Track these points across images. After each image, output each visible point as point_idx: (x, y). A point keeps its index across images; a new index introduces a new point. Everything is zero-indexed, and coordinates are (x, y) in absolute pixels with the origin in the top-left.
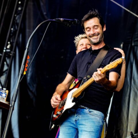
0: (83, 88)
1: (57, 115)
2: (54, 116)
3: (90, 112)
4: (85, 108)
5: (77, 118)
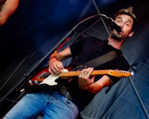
0: (73, 75)
1: (33, 82)
2: (30, 82)
3: (68, 103)
4: (65, 96)
5: (52, 101)
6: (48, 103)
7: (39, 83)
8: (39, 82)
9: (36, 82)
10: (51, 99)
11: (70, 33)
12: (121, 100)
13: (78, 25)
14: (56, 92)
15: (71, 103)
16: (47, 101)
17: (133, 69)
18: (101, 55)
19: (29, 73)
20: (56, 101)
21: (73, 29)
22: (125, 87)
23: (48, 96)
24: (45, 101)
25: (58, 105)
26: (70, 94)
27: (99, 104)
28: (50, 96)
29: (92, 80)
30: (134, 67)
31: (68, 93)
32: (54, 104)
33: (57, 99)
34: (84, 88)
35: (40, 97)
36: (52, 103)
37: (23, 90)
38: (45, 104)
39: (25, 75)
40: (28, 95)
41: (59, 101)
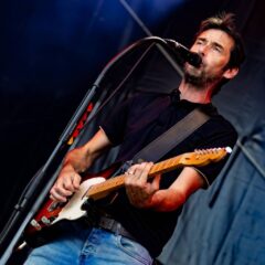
2: (34, 223)
3: (124, 245)
4: (114, 233)
5: (90, 251)
6: (83, 256)
7: (51, 221)
8: (52, 219)
9: (45, 220)
10: (87, 247)
11: (91, 92)
12: (247, 213)
13: (103, 72)
14: (94, 230)
15: (132, 243)
16: (79, 253)
17: (256, 141)
18: (168, 128)
19: (25, 200)
20: (98, 249)
21: (97, 83)
22: (248, 184)
23: (79, 242)
24: (74, 254)
25: (104, 256)
26: (123, 225)
27: (202, 234)
28: (85, 241)
29: (155, 185)
30: (257, 137)
31: (119, 226)
32: (96, 255)
33: (99, 244)
34: (141, 205)
35: (63, 248)
36: (90, 256)
37: (24, 244)
38: (78, 261)
39: (17, 206)
40: (36, 251)
41: (105, 247)
